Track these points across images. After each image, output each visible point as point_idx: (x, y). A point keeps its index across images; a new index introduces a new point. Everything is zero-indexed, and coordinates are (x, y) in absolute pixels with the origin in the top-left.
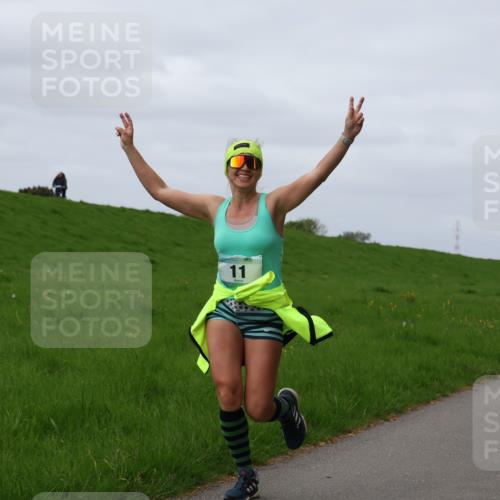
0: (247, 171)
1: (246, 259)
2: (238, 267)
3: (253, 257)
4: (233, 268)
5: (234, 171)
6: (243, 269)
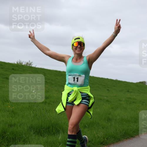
0: (80, 47)
1: (79, 75)
2: (76, 78)
3: (82, 75)
4: (74, 78)
5: (75, 47)
6: (78, 78)
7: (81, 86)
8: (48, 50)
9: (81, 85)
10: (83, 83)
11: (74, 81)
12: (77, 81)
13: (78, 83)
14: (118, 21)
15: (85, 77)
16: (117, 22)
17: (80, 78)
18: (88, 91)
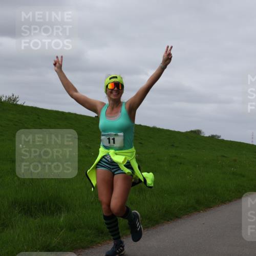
1: (115, 135)
2: (111, 138)
3: (119, 134)
4: (109, 139)
5: (110, 90)
6: (114, 139)
7: (121, 149)
8: (76, 90)
9: (120, 147)
10: (123, 145)
11: (109, 143)
12: (114, 143)
13: (115, 145)
14: (169, 48)
15: (124, 136)
16: (167, 49)
17: (116, 139)
18: (131, 157)
